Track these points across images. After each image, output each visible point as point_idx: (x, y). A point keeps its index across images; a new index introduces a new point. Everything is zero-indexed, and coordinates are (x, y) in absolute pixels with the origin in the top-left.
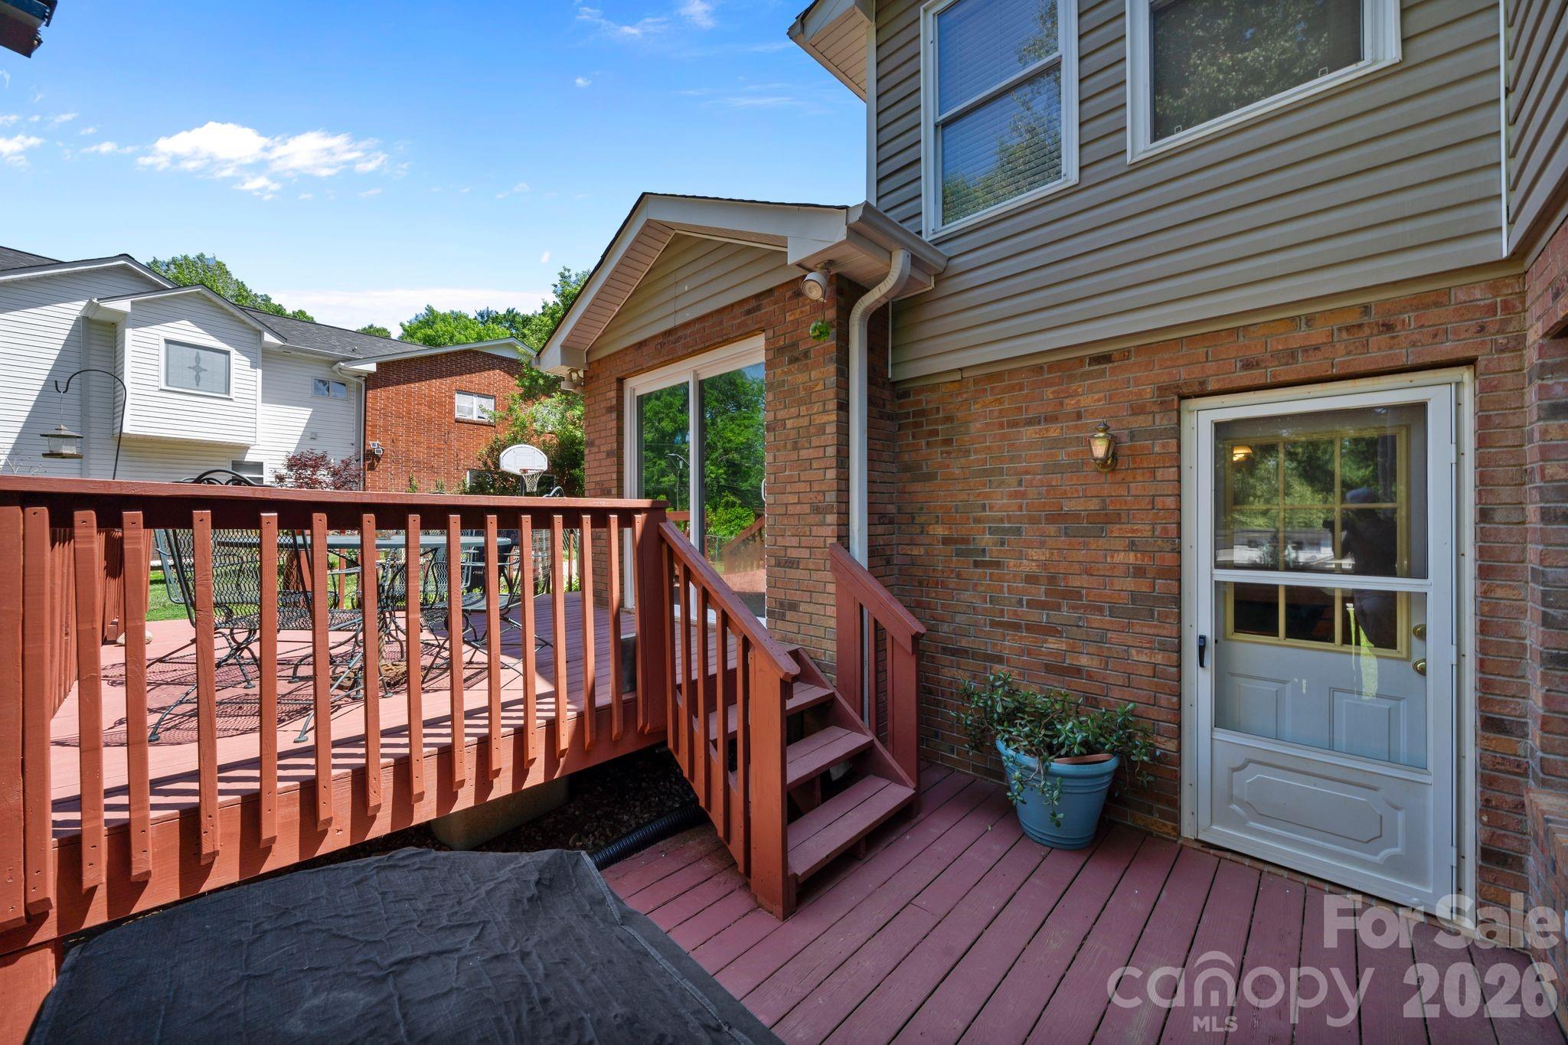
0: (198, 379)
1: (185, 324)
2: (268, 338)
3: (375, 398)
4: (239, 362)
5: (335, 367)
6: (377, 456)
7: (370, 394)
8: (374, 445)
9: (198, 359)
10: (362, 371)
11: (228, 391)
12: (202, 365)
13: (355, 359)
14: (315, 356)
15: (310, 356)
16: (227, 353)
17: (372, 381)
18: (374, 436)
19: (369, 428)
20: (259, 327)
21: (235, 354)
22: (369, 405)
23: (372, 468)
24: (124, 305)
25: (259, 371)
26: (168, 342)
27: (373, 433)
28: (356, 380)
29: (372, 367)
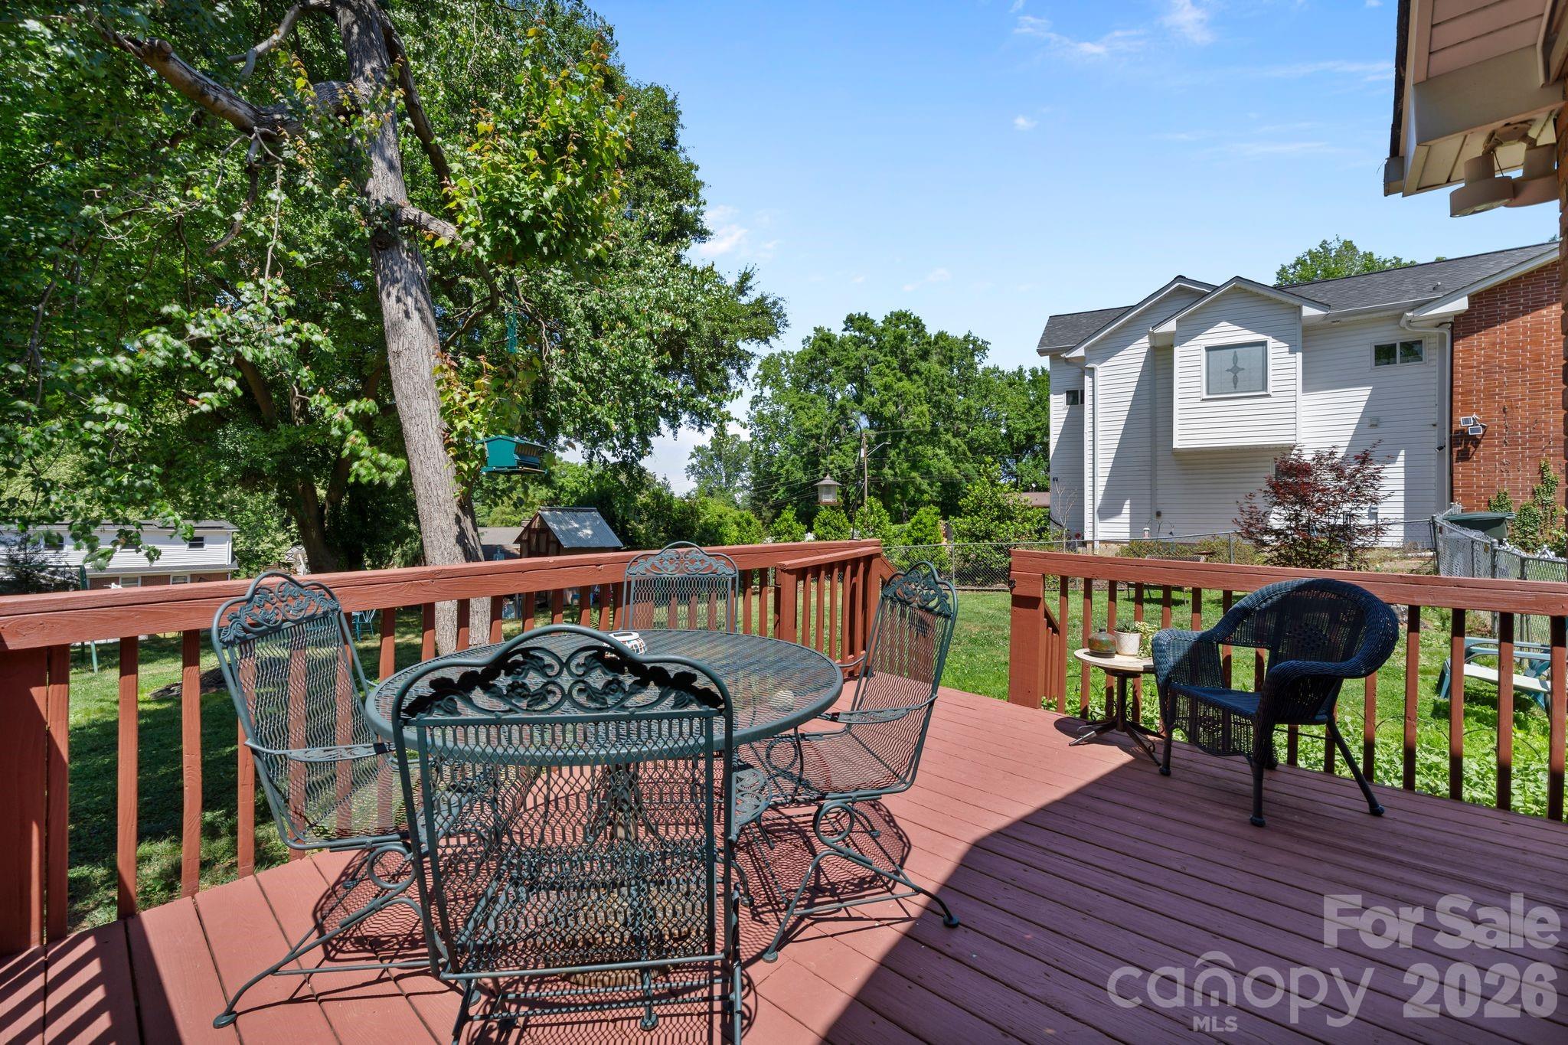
0: (1235, 381)
1: (1224, 326)
2: (1308, 311)
3: (1469, 350)
4: (1277, 350)
5: (1403, 322)
6: (1474, 438)
7: (1460, 345)
8: (1466, 421)
9: (1235, 359)
10: (1446, 315)
11: (1265, 388)
12: (1239, 365)
13: (1429, 301)
14: (1374, 315)
15: (1367, 316)
16: (1264, 344)
17: (1461, 326)
18: (1467, 408)
19: (1457, 397)
20: (1297, 303)
21: (1272, 342)
22: (1458, 362)
23: (1464, 456)
24: (1171, 326)
25: (1299, 355)
26: (1209, 349)
27: (1465, 403)
28: (1436, 331)
29: (1461, 304)
